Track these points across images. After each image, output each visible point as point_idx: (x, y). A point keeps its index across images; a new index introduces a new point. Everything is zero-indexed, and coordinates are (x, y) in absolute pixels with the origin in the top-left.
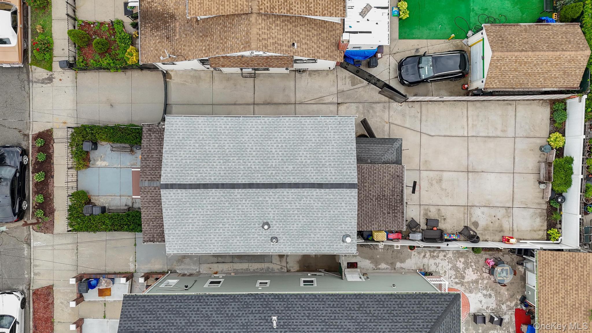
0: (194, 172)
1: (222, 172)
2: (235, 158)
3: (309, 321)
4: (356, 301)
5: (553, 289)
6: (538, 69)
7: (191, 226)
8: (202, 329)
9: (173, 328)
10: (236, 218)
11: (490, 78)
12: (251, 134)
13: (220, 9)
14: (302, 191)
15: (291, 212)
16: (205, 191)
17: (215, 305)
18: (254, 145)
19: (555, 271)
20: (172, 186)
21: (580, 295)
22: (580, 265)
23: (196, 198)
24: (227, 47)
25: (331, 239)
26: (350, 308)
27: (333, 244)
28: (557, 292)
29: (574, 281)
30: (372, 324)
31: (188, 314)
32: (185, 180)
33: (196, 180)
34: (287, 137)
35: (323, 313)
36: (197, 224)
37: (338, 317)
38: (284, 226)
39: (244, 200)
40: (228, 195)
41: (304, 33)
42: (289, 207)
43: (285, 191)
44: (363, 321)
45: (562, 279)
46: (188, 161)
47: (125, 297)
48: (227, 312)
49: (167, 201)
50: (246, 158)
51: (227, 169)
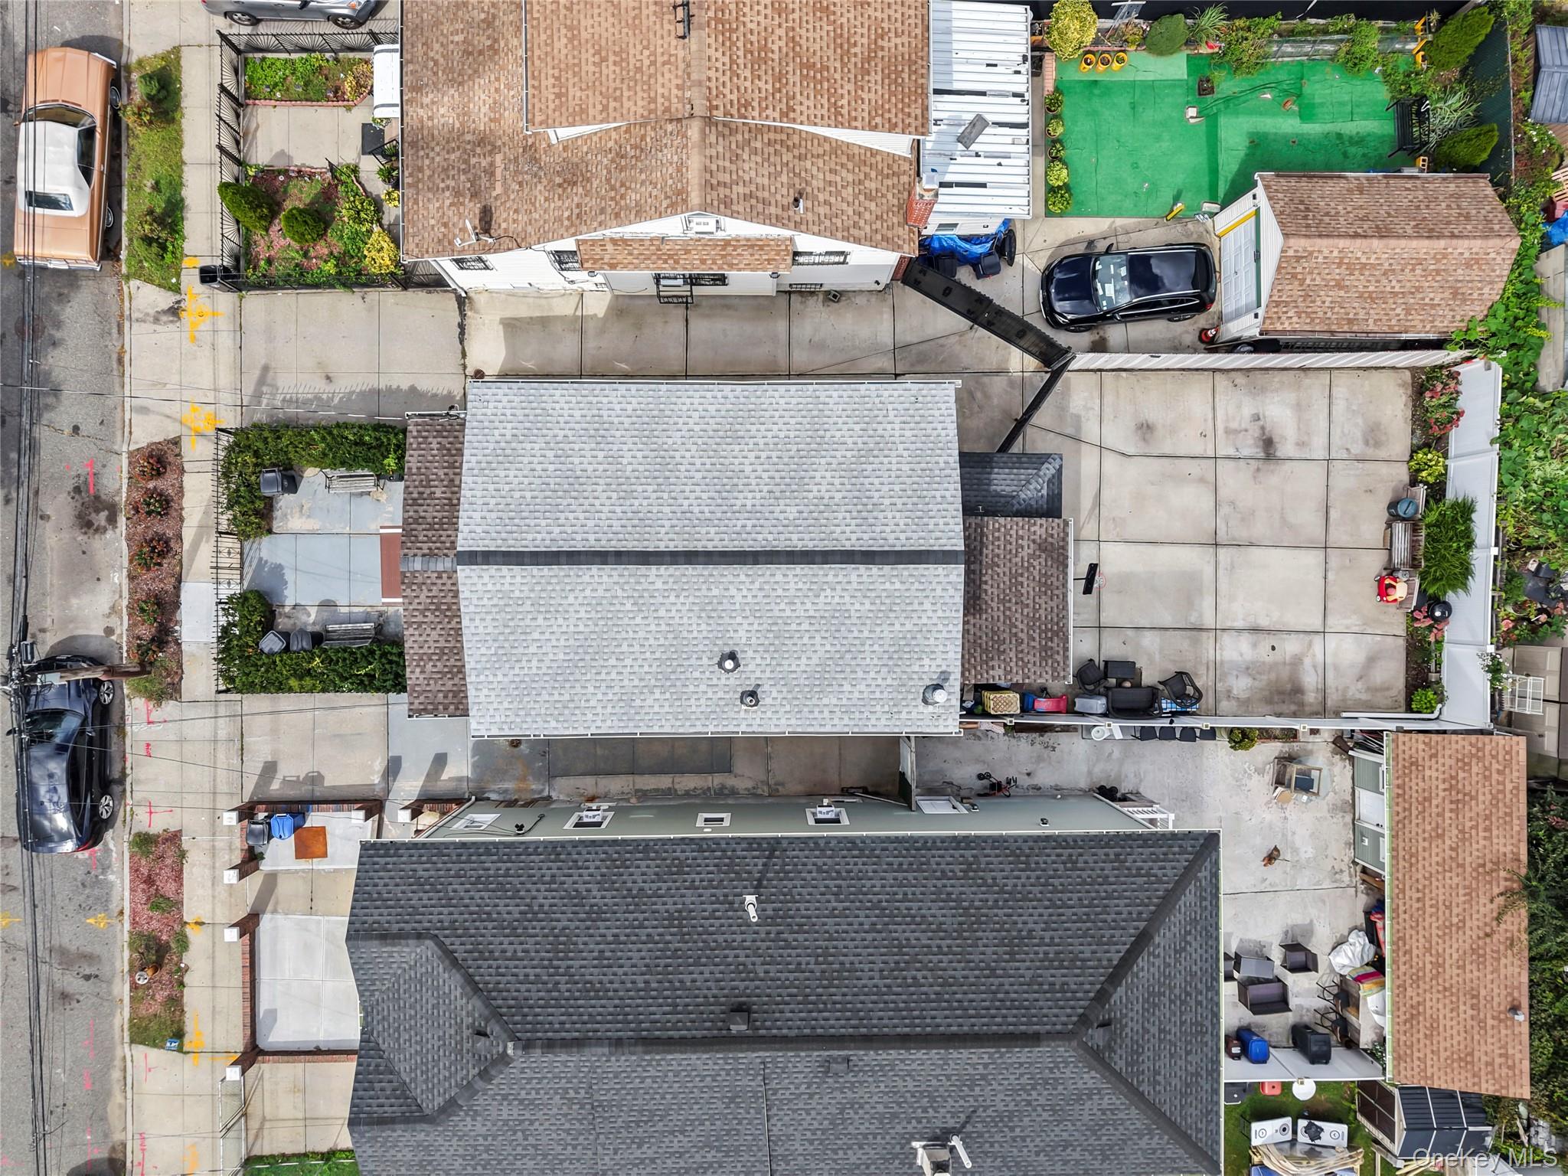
0: (543, 523)
1: (615, 523)
2: (650, 488)
3: (840, 906)
4: (957, 853)
5: (1428, 828)
6: (1394, 283)
7: (534, 663)
8: (564, 928)
9: (490, 925)
10: (652, 641)
11: (1278, 304)
12: (691, 426)
13: (611, 110)
14: (821, 573)
15: (794, 627)
16: (572, 570)
17: (597, 868)
18: (697, 455)
19: (1435, 782)
20: (487, 558)
21: (1495, 841)
22: (1495, 766)
23: (550, 588)
24: (628, 208)
25: (895, 695)
26: (943, 872)
27: (900, 708)
28: (1438, 836)
29: (1481, 806)
30: (1000, 912)
31: (528, 891)
32: (519, 544)
33: (548, 542)
34: (782, 435)
35: (874, 886)
36: (551, 656)
37: (914, 894)
38: (774, 663)
39: (673, 594)
40: (632, 580)
41: (821, 176)
42: (788, 613)
43: (778, 572)
44: (977, 903)
45: (1452, 802)
46: (528, 495)
47: (365, 847)
48: (629, 885)
49: (474, 596)
50: (678, 489)
51: (630, 515)
